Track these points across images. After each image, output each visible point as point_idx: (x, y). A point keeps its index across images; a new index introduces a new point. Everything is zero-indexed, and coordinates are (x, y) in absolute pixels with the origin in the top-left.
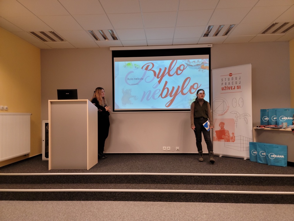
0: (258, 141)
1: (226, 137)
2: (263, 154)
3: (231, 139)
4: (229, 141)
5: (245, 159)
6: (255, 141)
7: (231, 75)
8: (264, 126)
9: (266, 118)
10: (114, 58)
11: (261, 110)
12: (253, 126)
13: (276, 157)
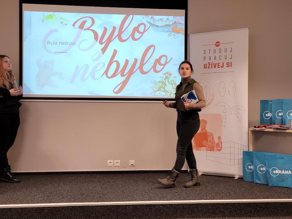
0: (256, 149)
1: (209, 143)
3: (217, 147)
4: (213, 150)
5: (237, 177)
6: (251, 150)
7: (218, 44)
8: (265, 127)
9: (267, 113)
11: (261, 100)
12: (249, 126)
13: (280, 174)
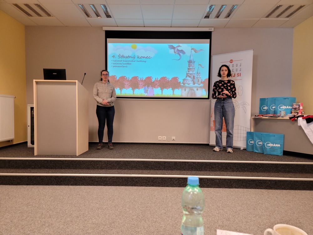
0: (256, 130)
2: (259, 143)
5: (242, 149)
6: (252, 131)
7: (231, 61)
8: (262, 116)
9: (264, 107)
10: (107, 39)
11: (260, 99)
12: (252, 116)
13: (272, 146)
